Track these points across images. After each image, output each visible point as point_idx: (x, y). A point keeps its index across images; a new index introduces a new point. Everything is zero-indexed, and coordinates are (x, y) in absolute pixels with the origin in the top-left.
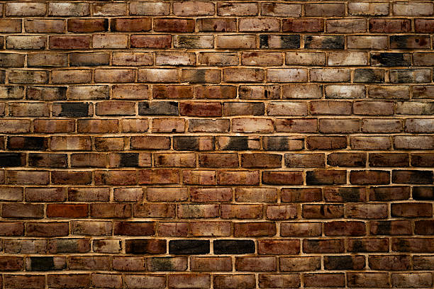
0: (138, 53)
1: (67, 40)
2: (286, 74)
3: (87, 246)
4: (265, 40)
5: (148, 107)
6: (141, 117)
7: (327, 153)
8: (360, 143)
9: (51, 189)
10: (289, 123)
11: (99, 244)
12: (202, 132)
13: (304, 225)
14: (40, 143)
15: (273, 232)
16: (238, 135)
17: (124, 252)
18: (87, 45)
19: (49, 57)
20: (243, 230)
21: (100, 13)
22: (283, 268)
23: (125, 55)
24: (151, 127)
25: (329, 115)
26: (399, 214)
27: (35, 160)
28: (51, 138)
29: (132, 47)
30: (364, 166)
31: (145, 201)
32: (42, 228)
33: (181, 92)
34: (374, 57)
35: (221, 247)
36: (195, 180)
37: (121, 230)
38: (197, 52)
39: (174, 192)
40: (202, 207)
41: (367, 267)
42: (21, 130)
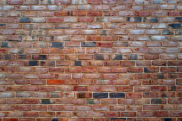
0: (81, 24)
1: (54, 19)
2: (136, 31)
3: (63, 95)
4: (129, 19)
5: (85, 44)
6: (82, 48)
7: (152, 61)
8: (164, 57)
9: (49, 74)
10: (138, 49)
11: (67, 94)
12: (105, 53)
13: (143, 87)
14: (44, 57)
15: (132, 90)
16: (119, 54)
17: (76, 97)
18: (62, 21)
19: (47, 25)
20: (120, 89)
21: (67, 9)
22: (136, 103)
23: (76, 25)
24: (86, 51)
25: (152, 47)
26: (179, 83)
27: (43, 63)
28: (49, 55)
29: (79, 22)
30: (166, 66)
31: (84, 78)
32: (45, 88)
33: (97, 38)
34: (170, 25)
35: (112, 95)
36: (102, 71)
37: (75, 89)
38: (103, 23)
39: (94, 75)
40: (105, 81)
41: (167, 103)
42: (37, 52)
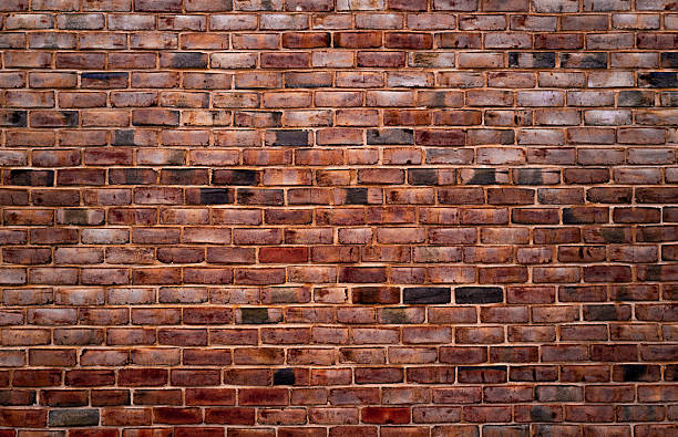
0: (366, 72)
1: (282, 58)
2: (539, 97)
3: (308, 295)
4: (515, 58)
5: (378, 135)
6: (370, 147)
7: (587, 188)
8: (625, 176)
9: (265, 230)
10: (543, 153)
11: (321, 293)
12: (441, 163)
13: (560, 270)
14: (251, 177)
15: (524, 278)
16: (484, 167)
17: (350, 301)
18: (306, 63)
19: (260, 77)
20: (490, 275)
21: (321, 26)
22: (536, 319)
23: (351, 75)
24: (381, 158)
25: (589, 144)
26: (671, 257)
27: (245, 197)
28: (264, 171)
29: (359, 66)
30: (630, 203)
31: (375, 243)
32: (254, 274)
33: (417, 117)
34: (642, 77)
35: (464, 296)
36: (433, 219)
37: (347, 277)
38: (436, 72)
39: (409, 233)
40: (442, 249)
41: (633, 317)
42: (228, 162)
